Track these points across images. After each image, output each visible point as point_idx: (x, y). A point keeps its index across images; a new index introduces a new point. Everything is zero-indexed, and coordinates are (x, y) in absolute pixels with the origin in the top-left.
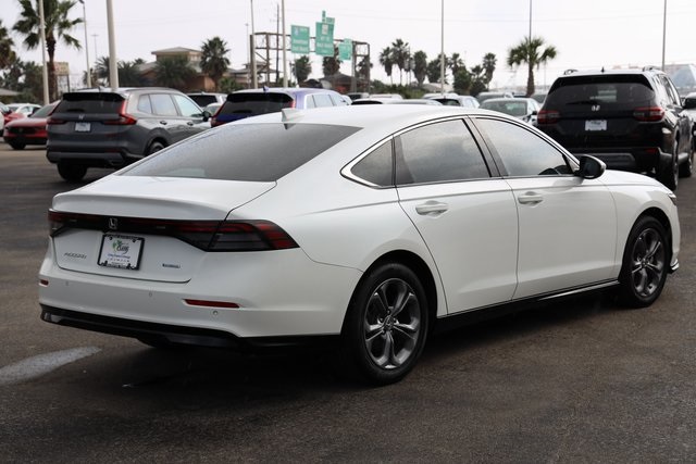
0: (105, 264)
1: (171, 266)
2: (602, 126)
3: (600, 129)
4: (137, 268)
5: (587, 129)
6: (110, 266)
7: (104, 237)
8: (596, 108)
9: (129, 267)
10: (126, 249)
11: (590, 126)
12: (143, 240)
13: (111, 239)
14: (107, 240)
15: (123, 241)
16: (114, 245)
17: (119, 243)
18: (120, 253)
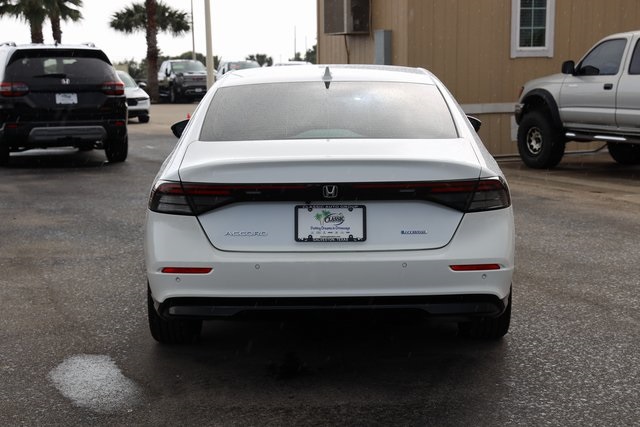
0: (310, 239)
1: (415, 233)
2: (73, 99)
3: (71, 102)
4: (364, 239)
5: (58, 102)
6: (320, 241)
7: (296, 209)
8: (66, 82)
9: (351, 239)
10: (341, 219)
11: (60, 99)
12: (364, 208)
13: (310, 210)
14: (303, 212)
15: (332, 211)
16: (318, 217)
17: (326, 213)
18: (331, 225)
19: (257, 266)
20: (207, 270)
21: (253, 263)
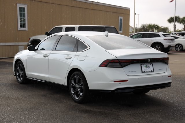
6: (146, 72)
9: (152, 71)
12: (152, 64)
13: (143, 65)
14: (142, 65)
15: (147, 65)
16: (145, 66)
17: (146, 66)
18: (148, 68)
19: (138, 79)
20: (127, 81)
21: (137, 78)
